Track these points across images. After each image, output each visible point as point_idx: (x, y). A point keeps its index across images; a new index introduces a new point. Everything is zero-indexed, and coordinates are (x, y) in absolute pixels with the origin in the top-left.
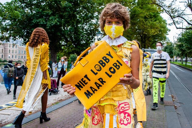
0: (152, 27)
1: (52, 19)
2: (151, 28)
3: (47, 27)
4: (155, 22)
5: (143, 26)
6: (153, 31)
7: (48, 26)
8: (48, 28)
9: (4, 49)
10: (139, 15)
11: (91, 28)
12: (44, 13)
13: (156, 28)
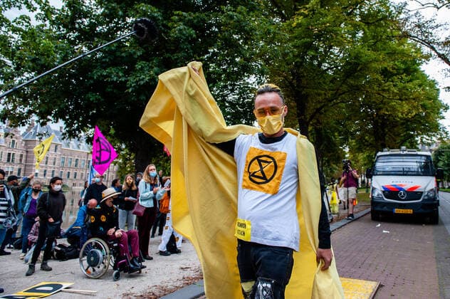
0: (403, 97)
1: (142, 69)
2: (400, 99)
3: (128, 88)
4: (410, 85)
5: (379, 94)
6: (406, 107)
7: (131, 85)
8: (130, 90)
9: (25, 154)
10: (368, 65)
11: (244, 99)
12: (123, 54)
13: (414, 99)
